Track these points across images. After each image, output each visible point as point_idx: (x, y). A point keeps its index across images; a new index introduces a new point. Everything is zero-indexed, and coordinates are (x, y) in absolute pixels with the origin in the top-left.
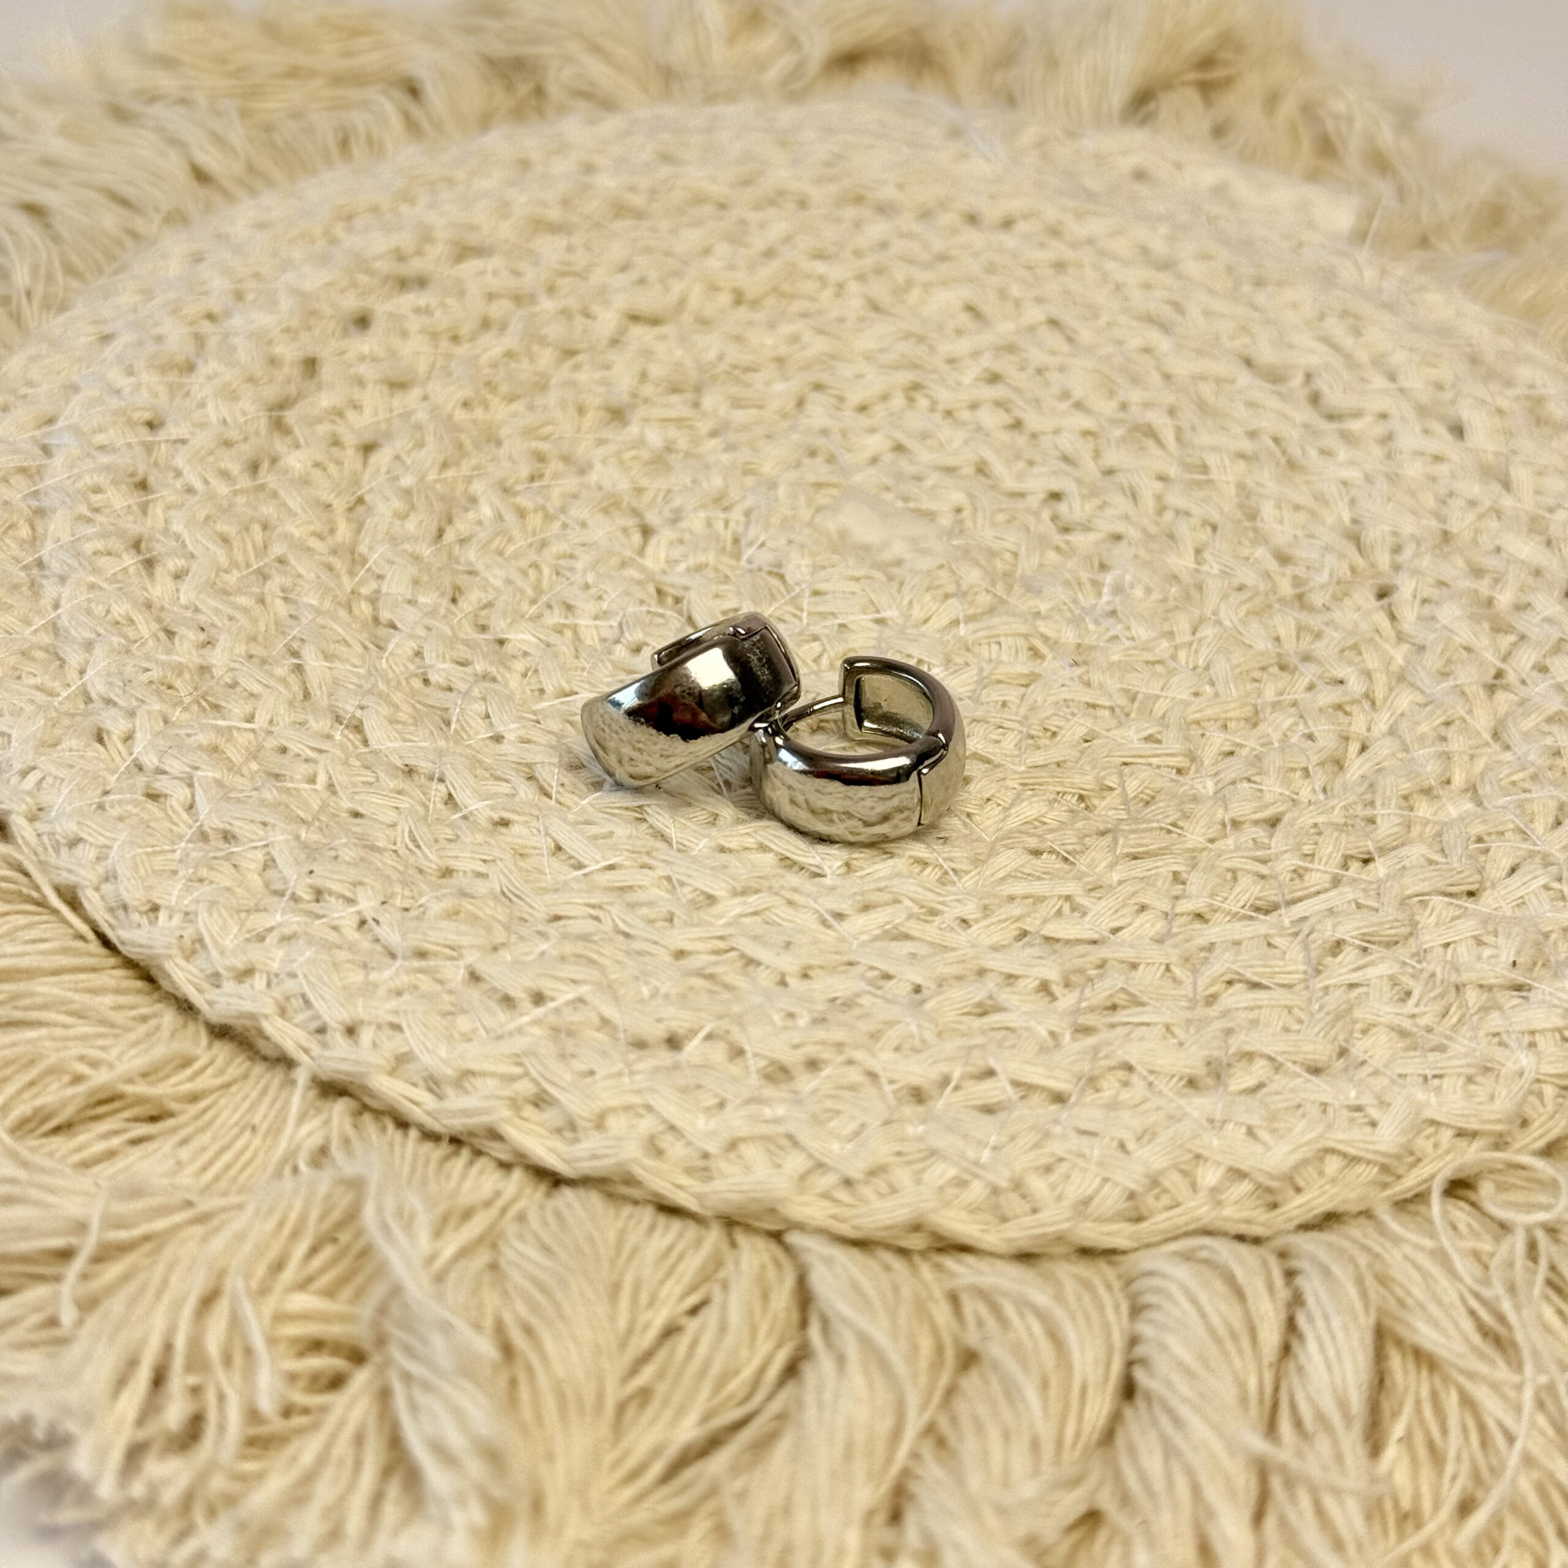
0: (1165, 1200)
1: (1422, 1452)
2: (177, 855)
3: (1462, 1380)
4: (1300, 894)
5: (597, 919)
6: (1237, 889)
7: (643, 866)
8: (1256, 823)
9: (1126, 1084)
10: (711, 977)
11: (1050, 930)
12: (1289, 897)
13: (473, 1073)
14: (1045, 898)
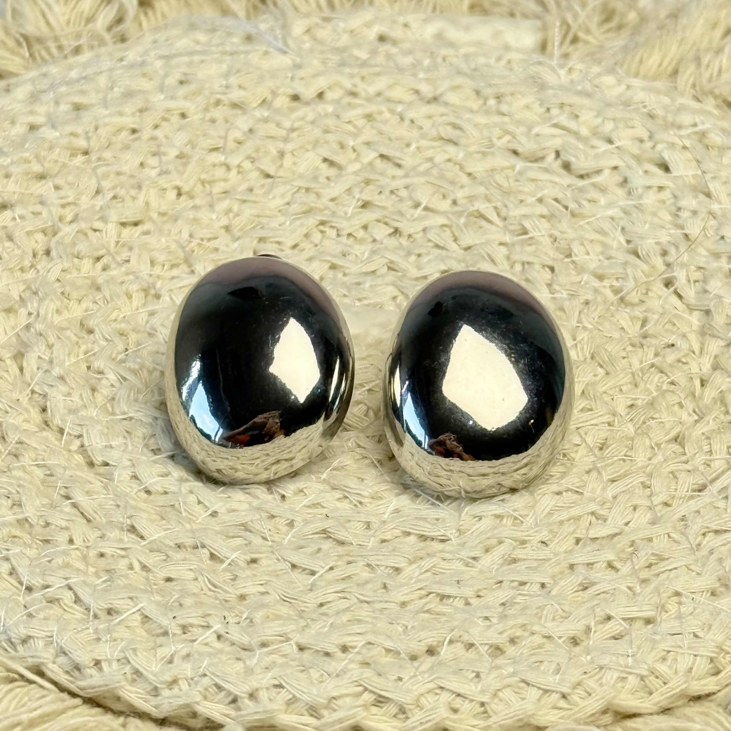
2: (91, 630)
4: (714, 475)
5: (345, 598)
6: (680, 482)
7: (349, 563)
8: (669, 441)
9: (680, 603)
10: (428, 611)
11: (592, 534)
12: (709, 479)
13: (334, 698)
14: (580, 517)
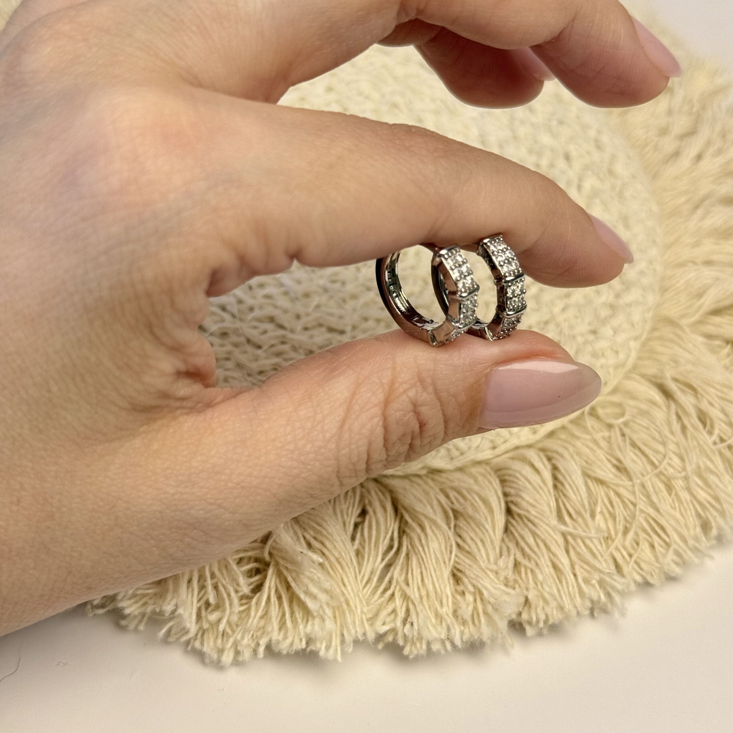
0: (502, 440)
1: (607, 515)
3: (613, 487)
